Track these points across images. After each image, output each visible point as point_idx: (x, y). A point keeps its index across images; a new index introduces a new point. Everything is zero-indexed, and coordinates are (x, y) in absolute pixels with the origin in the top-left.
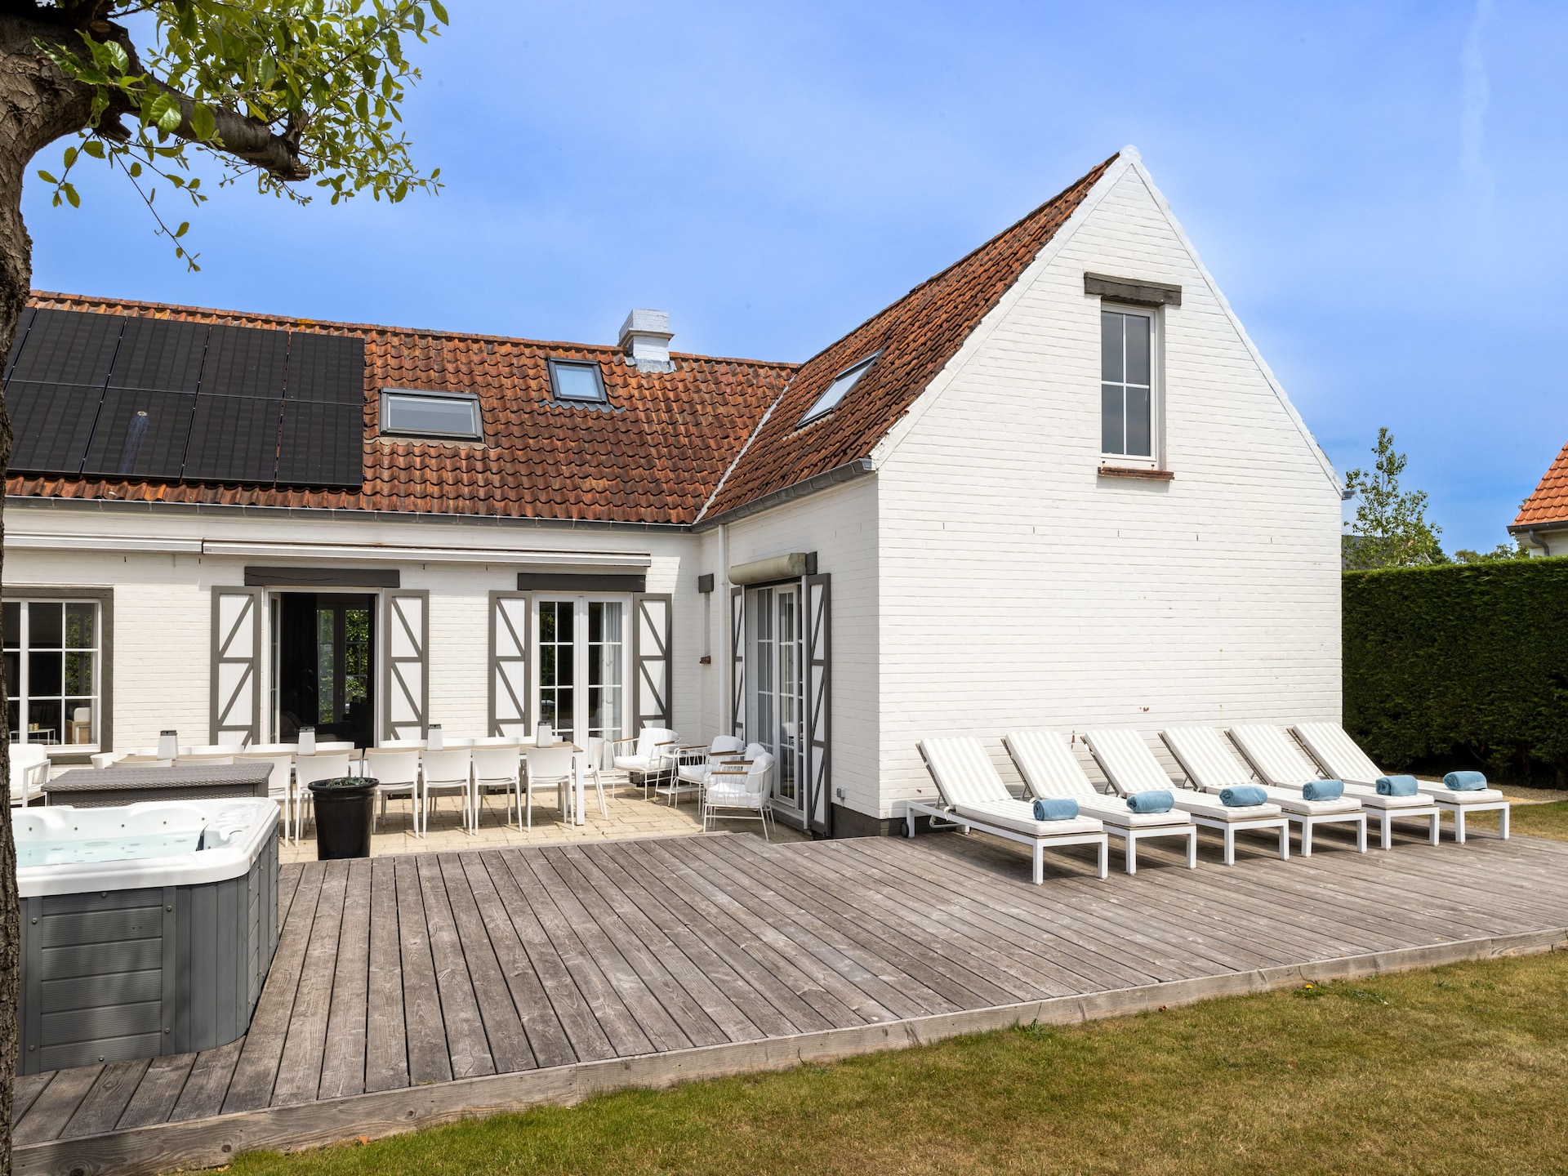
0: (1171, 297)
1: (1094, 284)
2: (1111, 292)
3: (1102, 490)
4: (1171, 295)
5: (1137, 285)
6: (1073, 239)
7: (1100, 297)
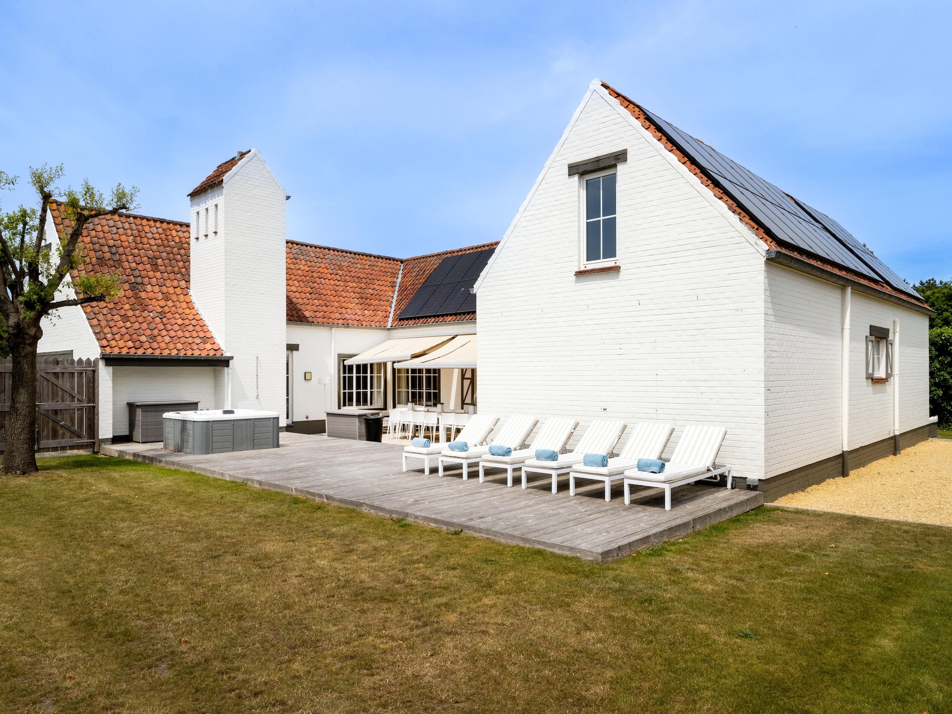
0: (619, 159)
1: (576, 170)
2: (581, 170)
3: (578, 284)
4: (620, 157)
5: (598, 160)
6: (562, 149)
7: (577, 175)
